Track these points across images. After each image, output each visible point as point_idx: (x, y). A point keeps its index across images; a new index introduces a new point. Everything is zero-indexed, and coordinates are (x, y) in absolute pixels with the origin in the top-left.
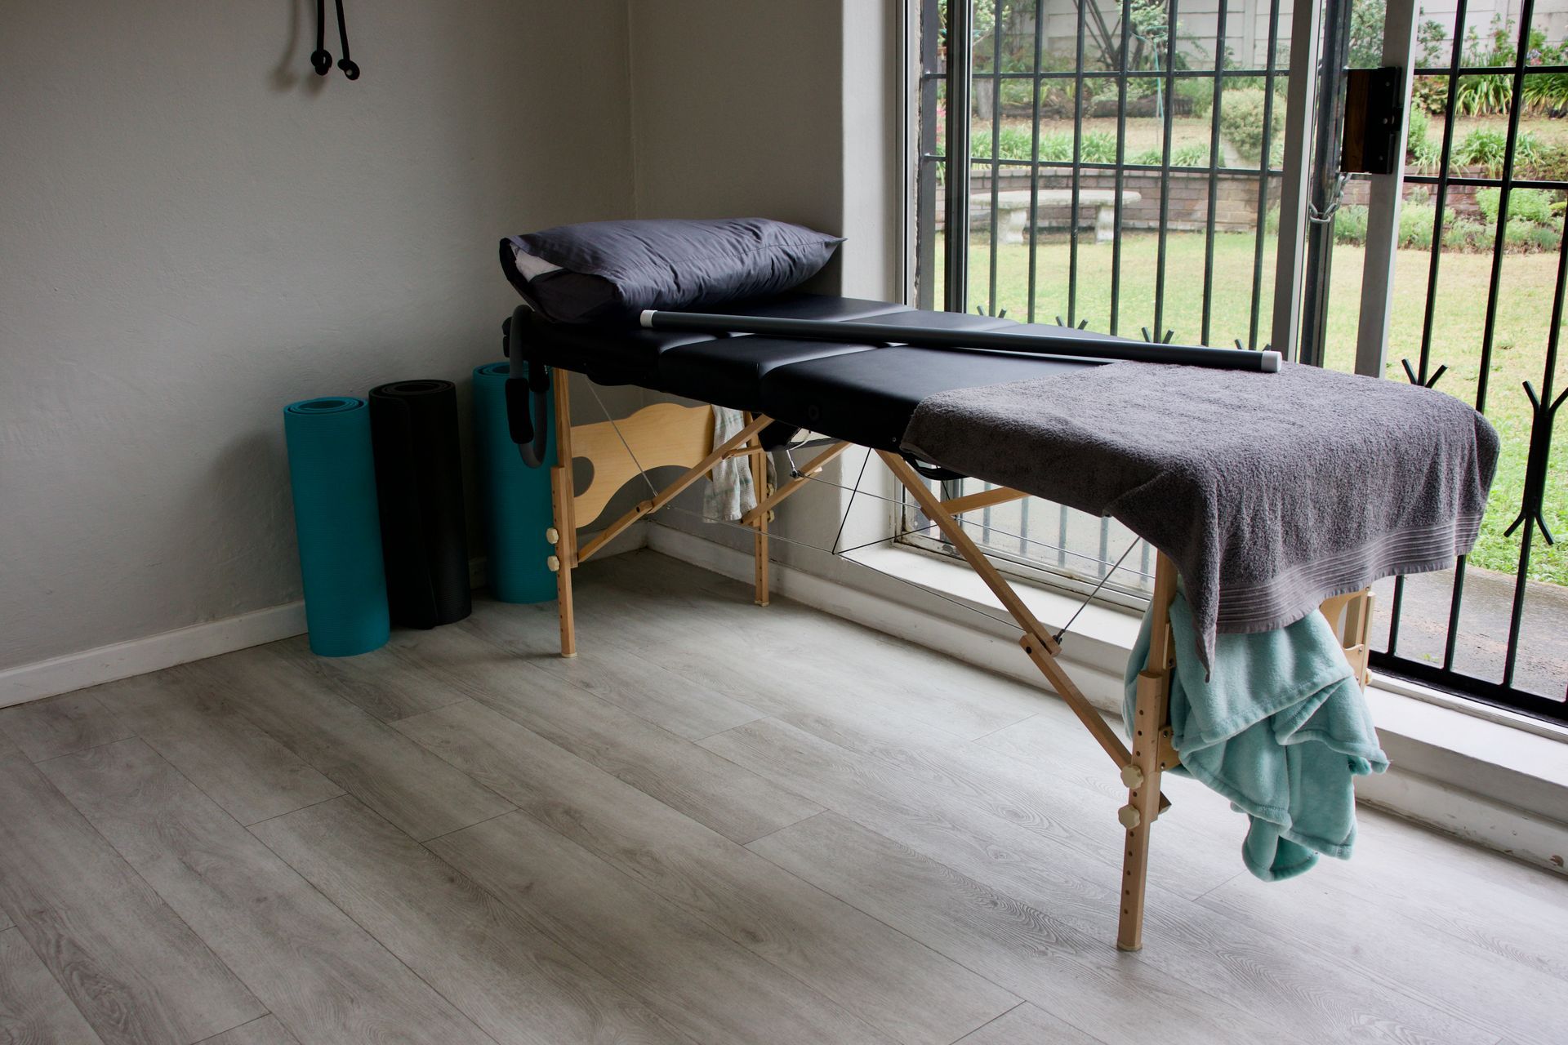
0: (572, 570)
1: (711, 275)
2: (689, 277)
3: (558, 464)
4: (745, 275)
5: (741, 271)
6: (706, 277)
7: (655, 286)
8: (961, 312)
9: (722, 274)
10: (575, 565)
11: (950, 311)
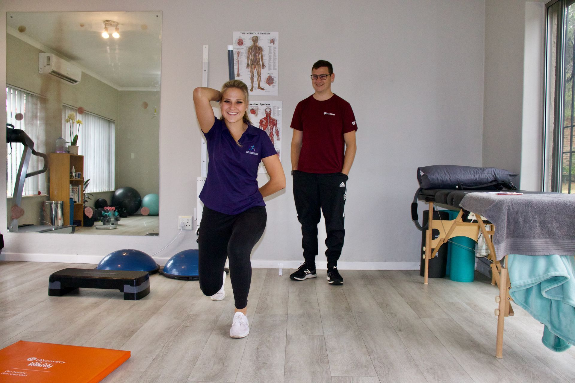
0: (429, 259)
1: (462, 179)
2: (454, 178)
3: (427, 229)
4: (474, 180)
5: (473, 178)
6: (460, 179)
7: (441, 179)
8: (557, 192)
9: (466, 179)
10: (430, 258)
11: (554, 192)
